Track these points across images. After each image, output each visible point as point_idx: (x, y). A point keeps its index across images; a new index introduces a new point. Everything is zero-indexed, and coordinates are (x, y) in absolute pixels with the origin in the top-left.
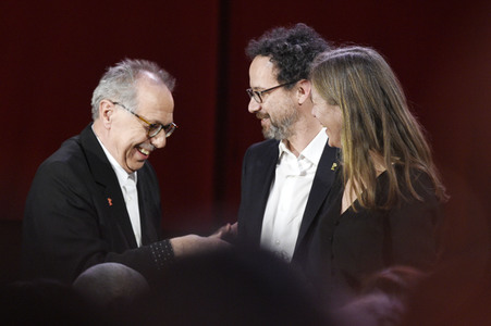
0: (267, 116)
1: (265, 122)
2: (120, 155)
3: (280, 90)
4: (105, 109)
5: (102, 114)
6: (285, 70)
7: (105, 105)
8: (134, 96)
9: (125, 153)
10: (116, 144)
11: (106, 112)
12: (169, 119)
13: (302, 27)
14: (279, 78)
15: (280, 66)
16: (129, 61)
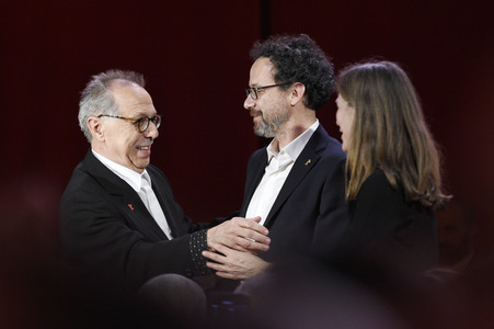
0: (260, 113)
1: (257, 119)
2: (125, 160)
3: (275, 89)
4: (93, 125)
5: (92, 131)
6: (283, 71)
7: (92, 122)
8: (112, 103)
9: (128, 156)
10: (117, 152)
11: (96, 127)
12: (151, 110)
13: (304, 37)
14: (277, 78)
15: (279, 67)
16: (96, 77)
